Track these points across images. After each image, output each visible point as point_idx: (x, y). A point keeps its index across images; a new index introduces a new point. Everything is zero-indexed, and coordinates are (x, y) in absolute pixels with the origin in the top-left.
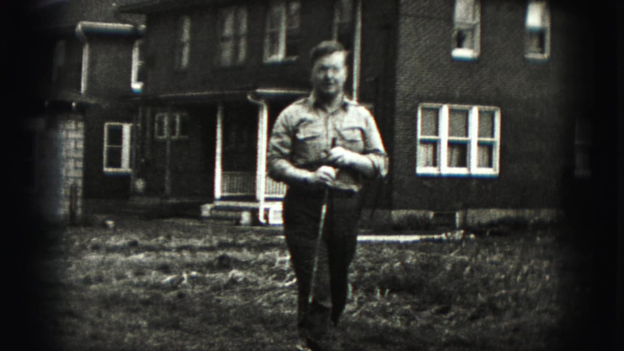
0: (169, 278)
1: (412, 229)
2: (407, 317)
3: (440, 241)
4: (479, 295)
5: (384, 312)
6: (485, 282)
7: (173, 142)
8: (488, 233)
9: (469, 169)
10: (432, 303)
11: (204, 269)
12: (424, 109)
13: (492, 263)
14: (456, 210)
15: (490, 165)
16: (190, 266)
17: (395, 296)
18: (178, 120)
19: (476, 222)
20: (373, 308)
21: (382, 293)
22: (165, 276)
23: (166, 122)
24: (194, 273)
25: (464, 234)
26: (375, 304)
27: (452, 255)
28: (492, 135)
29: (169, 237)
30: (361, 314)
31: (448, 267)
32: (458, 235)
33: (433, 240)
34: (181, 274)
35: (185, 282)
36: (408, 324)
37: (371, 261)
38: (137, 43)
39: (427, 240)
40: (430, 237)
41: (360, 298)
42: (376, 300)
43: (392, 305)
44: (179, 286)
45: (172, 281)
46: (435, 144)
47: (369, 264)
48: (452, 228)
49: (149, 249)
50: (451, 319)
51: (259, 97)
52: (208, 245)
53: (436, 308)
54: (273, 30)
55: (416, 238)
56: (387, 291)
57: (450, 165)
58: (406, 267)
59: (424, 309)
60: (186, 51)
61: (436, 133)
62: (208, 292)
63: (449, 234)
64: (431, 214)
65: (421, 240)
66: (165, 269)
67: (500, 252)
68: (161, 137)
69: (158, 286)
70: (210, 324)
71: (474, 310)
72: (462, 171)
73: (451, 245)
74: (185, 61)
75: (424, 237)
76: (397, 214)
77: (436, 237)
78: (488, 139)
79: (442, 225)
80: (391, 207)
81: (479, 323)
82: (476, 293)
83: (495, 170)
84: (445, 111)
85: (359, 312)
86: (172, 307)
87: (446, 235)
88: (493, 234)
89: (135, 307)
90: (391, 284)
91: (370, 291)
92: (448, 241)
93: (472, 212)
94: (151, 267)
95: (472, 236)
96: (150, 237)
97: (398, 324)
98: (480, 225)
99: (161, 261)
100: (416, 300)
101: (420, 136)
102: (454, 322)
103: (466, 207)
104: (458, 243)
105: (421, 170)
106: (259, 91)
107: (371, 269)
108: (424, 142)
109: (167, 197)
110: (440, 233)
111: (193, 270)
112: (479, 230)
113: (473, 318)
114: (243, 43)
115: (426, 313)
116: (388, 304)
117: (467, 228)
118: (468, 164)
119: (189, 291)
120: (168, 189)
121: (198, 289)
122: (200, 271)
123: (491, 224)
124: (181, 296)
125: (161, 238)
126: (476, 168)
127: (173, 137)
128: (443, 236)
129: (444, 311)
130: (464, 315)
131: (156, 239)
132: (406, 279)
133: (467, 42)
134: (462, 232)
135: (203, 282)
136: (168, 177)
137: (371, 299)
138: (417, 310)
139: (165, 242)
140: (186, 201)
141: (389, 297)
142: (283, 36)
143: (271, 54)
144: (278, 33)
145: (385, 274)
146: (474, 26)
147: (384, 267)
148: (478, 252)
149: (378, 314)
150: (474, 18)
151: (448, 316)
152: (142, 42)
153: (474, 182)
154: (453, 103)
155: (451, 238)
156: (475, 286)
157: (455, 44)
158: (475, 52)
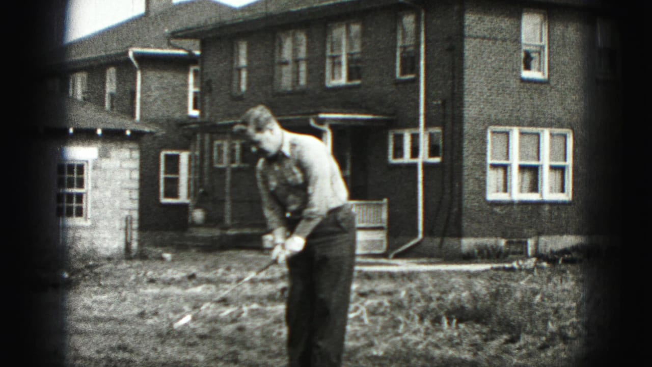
0: (227, 312)
1: (483, 258)
2: (476, 347)
3: (512, 269)
4: (550, 324)
5: (450, 341)
6: (556, 311)
7: (235, 171)
8: (560, 262)
9: (542, 195)
10: (501, 333)
11: (265, 301)
12: (493, 133)
13: (564, 290)
14: (530, 237)
15: (563, 190)
16: (250, 299)
17: (462, 326)
18: (238, 147)
19: (548, 250)
20: (440, 339)
21: (449, 324)
22: (223, 309)
23: (226, 149)
24: (255, 306)
25: (536, 263)
26: (441, 335)
27: (522, 283)
28: (565, 160)
29: (228, 269)
30: (428, 345)
31: (518, 295)
32: (531, 263)
33: (505, 269)
34: (241, 307)
35: (244, 315)
36: (475, 354)
37: (439, 291)
38: (192, 69)
39: (497, 269)
40: (501, 265)
41: (427, 329)
42: (442, 330)
43: (459, 335)
44: (239, 318)
45: (231, 314)
46: (505, 168)
47: (438, 295)
48: (523, 255)
49: (209, 281)
50: (520, 349)
51: (321, 122)
52: (269, 277)
53: (505, 337)
54: (335, 54)
55: (487, 266)
56: (455, 321)
57: (521, 191)
58: (475, 298)
59: (493, 339)
60: (244, 74)
61: (507, 158)
62: (269, 325)
63: (521, 262)
64: (503, 242)
65: (492, 268)
66: (225, 302)
67: (573, 280)
68: (221, 166)
69: (215, 320)
70: (270, 357)
71: (544, 338)
72: (534, 197)
73: (523, 273)
74: (243, 87)
75: (495, 266)
76: (467, 243)
77: (507, 265)
78: (561, 163)
79: (514, 253)
80: (460, 235)
81: (549, 353)
82: (545, 322)
83: (568, 195)
84: (515, 133)
85: (425, 343)
86: (230, 341)
87: (518, 264)
88: (566, 262)
89: (191, 341)
90: (459, 314)
91: (437, 321)
92: (520, 269)
93: (543, 239)
94: (210, 299)
95: (545, 264)
96: (207, 269)
97: (467, 356)
98: (552, 252)
99: (223, 294)
100: (485, 330)
101: (490, 161)
102: (524, 351)
103: (539, 234)
104: (530, 271)
105: (493, 195)
106: (322, 116)
107: (438, 299)
108: (494, 166)
109: (227, 228)
110: (510, 261)
111: (253, 302)
112: (552, 258)
113: (544, 347)
114: (303, 67)
115: (495, 343)
116: (456, 334)
117: (540, 256)
118: (540, 189)
119: (248, 324)
120: (228, 221)
121: (259, 322)
122: (261, 304)
123: (564, 251)
124: (241, 329)
125: (221, 271)
126: (549, 192)
127: (234, 166)
128: (515, 264)
129: (513, 340)
130: (534, 344)
131: (214, 272)
132: (475, 308)
133: (534, 64)
134: (534, 260)
135: (264, 315)
136: (228, 207)
137: (438, 330)
138: (486, 340)
139: (224, 274)
140: (247, 231)
141: (457, 328)
142: (344, 60)
143: (333, 78)
144: (339, 56)
145: (452, 304)
146: (542, 47)
147: (451, 296)
148: (549, 279)
149: (444, 344)
150: (541, 40)
151: (517, 345)
152: (197, 68)
153: (547, 208)
154: (523, 126)
155: (523, 267)
156: (546, 314)
157: (522, 66)
158: (544, 74)
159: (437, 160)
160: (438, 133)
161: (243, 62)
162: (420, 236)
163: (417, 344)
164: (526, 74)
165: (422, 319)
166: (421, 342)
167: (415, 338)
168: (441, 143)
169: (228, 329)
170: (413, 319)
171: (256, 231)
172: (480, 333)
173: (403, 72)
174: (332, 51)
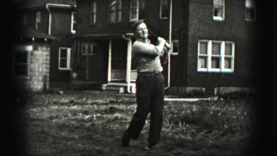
0: (87, 117)
1: (195, 96)
2: (193, 135)
3: (208, 101)
4: (225, 126)
5: (183, 132)
6: (228, 119)
7: (90, 57)
8: (229, 98)
9: (221, 70)
10: (204, 129)
11: (103, 113)
12: (200, 43)
13: (230, 111)
14: (215, 87)
15: (230, 67)
16: (97, 112)
17: (188, 125)
18: (92, 46)
19: (223, 93)
20: (178, 131)
21: (182, 124)
22: (85, 116)
23: (87, 47)
24: (99, 115)
26: (179, 129)
27: (213, 107)
28: (231, 54)
29: (87, 99)
30: (173, 133)
31: (211, 113)
32: (216, 99)
33: (204, 100)
34: (93, 115)
35: (95, 119)
36: (193, 138)
37: (177, 110)
38: (73, 13)
39: (202, 101)
40: (203, 99)
41: (172, 126)
42: (179, 127)
43: (186, 129)
44: (92, 120)
45: (89, 118)
46: (205, 58)
47: (177, 112)
48: (213, 95)
49: (79, 104)
50: (212, 136)
51: (128, 37)
52: (105, 102)
53: (206, 131)
54: (134, 8)
55: (197, 100)
56: (184, 123)
57: (212, 67)
58: (192, 113)
59: (201, 131)
60: (95, 16)
61: (206, 53)
62: (105, 123)
63: (212, 98)
64: (204, 89)
65: (199, 100)
66: (86, 113)
67: (234, 106)
68: (84, 54)
69: (83, 120)
70: (106, 138)
71: (223, 132)
72: (217, 70)
73: (213, 103)
74: (95, 21)
75: (201, 99)
76: (189, 89)
77: (206, 99)
78: (229, 56)
79: (208, 94)
80: (186, 85)
81: (225, 138)
82: (223, 124)
83: (232, 70)
84: (210, 43)
85: (172, 132)
86: (89, 130)
87: (210, 99)
88: (230, 98)
89: (72, 129)
90: (186, 120)
91: (177, 123)
92: (211, 101)
93: (221, 88)
94: (81, 111)
95: (222, 99)
96: (78, 99)
97: (190, 138)
98: (225, 94)
99: (84, 109)
100: (197, 127)
101: (199, 54)
102: (214, 137)
103: (219, 86)
104: (215, 102)
105: (200, 69)
106: (128, 34)
107: (177, 114)
109: (87, 81)
110: (207, 98)
111: (98, 113)
112: (225, 96)
113: (222, 136)
114: (120, 13)
115: (201, 133)
116: (185, 129)
117: (219, 95)
118: (220, 67)
119: (96, 123)
120: (87, 78)
121: (101, 122)
122: (101, 114)
123: (230, 94)
124: (93, 125)
125: (84, 99)
126: (224, 69)
127: (90, 54)
128: (209, 99)
129: (210, 132)
130: (218, 134)
131: (82, 99)
132: (193, 118)
133: (219, 14)
134: (217, 97)
135: (103, 118)
136: (87, 72)
137: (177, 127)
138: (198, 132)
139: (86, 101)
140: (95, 83)
141: (185, 126)
142: (138, 10)
143: (133, 18)
144: (136, 9)
145: (183, 115)
146: (222, 7)
147: (183, 112)
148: (224, 106)
149: (180, 133)
150: (222, 4)
151: (211, 134)
152: (75, 12)
153: (223, 75)
154: (214, 40)
155: (212, 100)
156: (223, 121)
157: (214, 14)
158: (223, 18)
159: (176, 54)
160: (177, 43)
161: (95, 10)
162: (169, 86)
163: (168, 132)
164: (215, 18)
165: (170, 122)
166: (170, 132)
167: (167, 130)
168: (178, 46)
169: (88, 124)
170: (167, 122)
171: (99, 82)
172: (195, 128)
173: (163, 16)
174: (133, 6)
